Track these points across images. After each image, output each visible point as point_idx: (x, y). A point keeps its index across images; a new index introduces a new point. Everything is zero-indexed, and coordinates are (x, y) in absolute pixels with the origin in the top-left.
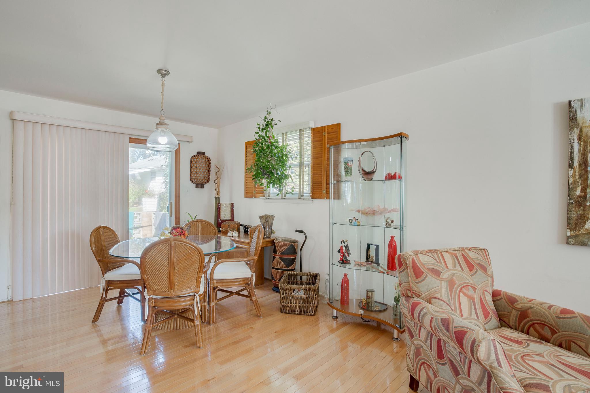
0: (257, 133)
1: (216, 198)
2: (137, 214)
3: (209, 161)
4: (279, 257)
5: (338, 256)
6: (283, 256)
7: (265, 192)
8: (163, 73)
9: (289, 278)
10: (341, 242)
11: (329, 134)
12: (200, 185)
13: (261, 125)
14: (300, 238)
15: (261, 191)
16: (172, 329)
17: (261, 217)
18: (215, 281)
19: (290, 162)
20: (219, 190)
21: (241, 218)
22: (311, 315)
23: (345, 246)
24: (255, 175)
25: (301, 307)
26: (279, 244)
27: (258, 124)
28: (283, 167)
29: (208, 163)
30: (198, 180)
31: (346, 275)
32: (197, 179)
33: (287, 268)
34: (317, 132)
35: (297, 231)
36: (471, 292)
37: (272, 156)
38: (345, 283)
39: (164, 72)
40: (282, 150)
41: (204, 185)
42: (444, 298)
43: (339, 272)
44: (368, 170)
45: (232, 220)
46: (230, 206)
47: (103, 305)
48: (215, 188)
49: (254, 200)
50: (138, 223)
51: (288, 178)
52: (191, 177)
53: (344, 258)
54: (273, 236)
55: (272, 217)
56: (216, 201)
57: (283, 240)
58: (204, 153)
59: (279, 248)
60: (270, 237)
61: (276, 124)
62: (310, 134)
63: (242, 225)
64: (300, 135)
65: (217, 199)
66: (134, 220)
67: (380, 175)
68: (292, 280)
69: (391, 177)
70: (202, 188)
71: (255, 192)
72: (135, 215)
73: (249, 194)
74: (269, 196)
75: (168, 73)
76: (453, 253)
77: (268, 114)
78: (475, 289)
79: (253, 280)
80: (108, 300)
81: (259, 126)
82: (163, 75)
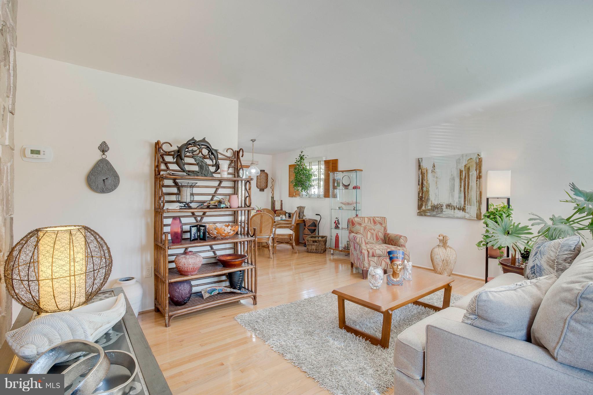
0: (296, 163)
3: (267, 175)
4: (307, 228)
5: (334, 225)
6: (309, 228)
7: (300, 194)
10: (336, 218)
11: (333, 163)
12: (262, 190)
13: (298, 159)
14: (318, 218)
15: (298, 193)
17: (298, 208)
19: (313, 178)
20: (273, 193)
21: (286, 209)
22: (321, 253)
23: (337, 220)
24: (295, 185)
25: (316, 249)
26: (307, 221)
27: (296, 159)
28: (309, 180)
29: (267, 177)
31: (337, 234)
32: (261, 186)
33: (311, 234)
34: (327, 162)
35: (316, 215)
36: (373, 231)
37: (303, 175)
38: (337, 238)
40: (309, 172)
41: (265, 190)
42: (362, 232)
43: (335, 232)
44: (346, 184)
45: (281, 209)
46: (280, 202)
48: (271, 191)
49: (294, 198)
51: (312, 187)
52: (257, 185)
54: (304, 218)
55: (304, 208)
56: (272, 199)
57: (309, 219)
58: (264, 171)
59: (307, 223)
60: (302, 218)
61: (306, 158)
62: (323, 164)
63: (287, 213)
64: (319, 164)
65: (272, 198)
67: (351, 187)
69: (355, 188)
71: (294, 194)
73: (291, 195)
74: (302, 196)
76: (369, 219)
77: (302, 153)
78: (374, 230)
79: (293, 236)
82: (253, 142)
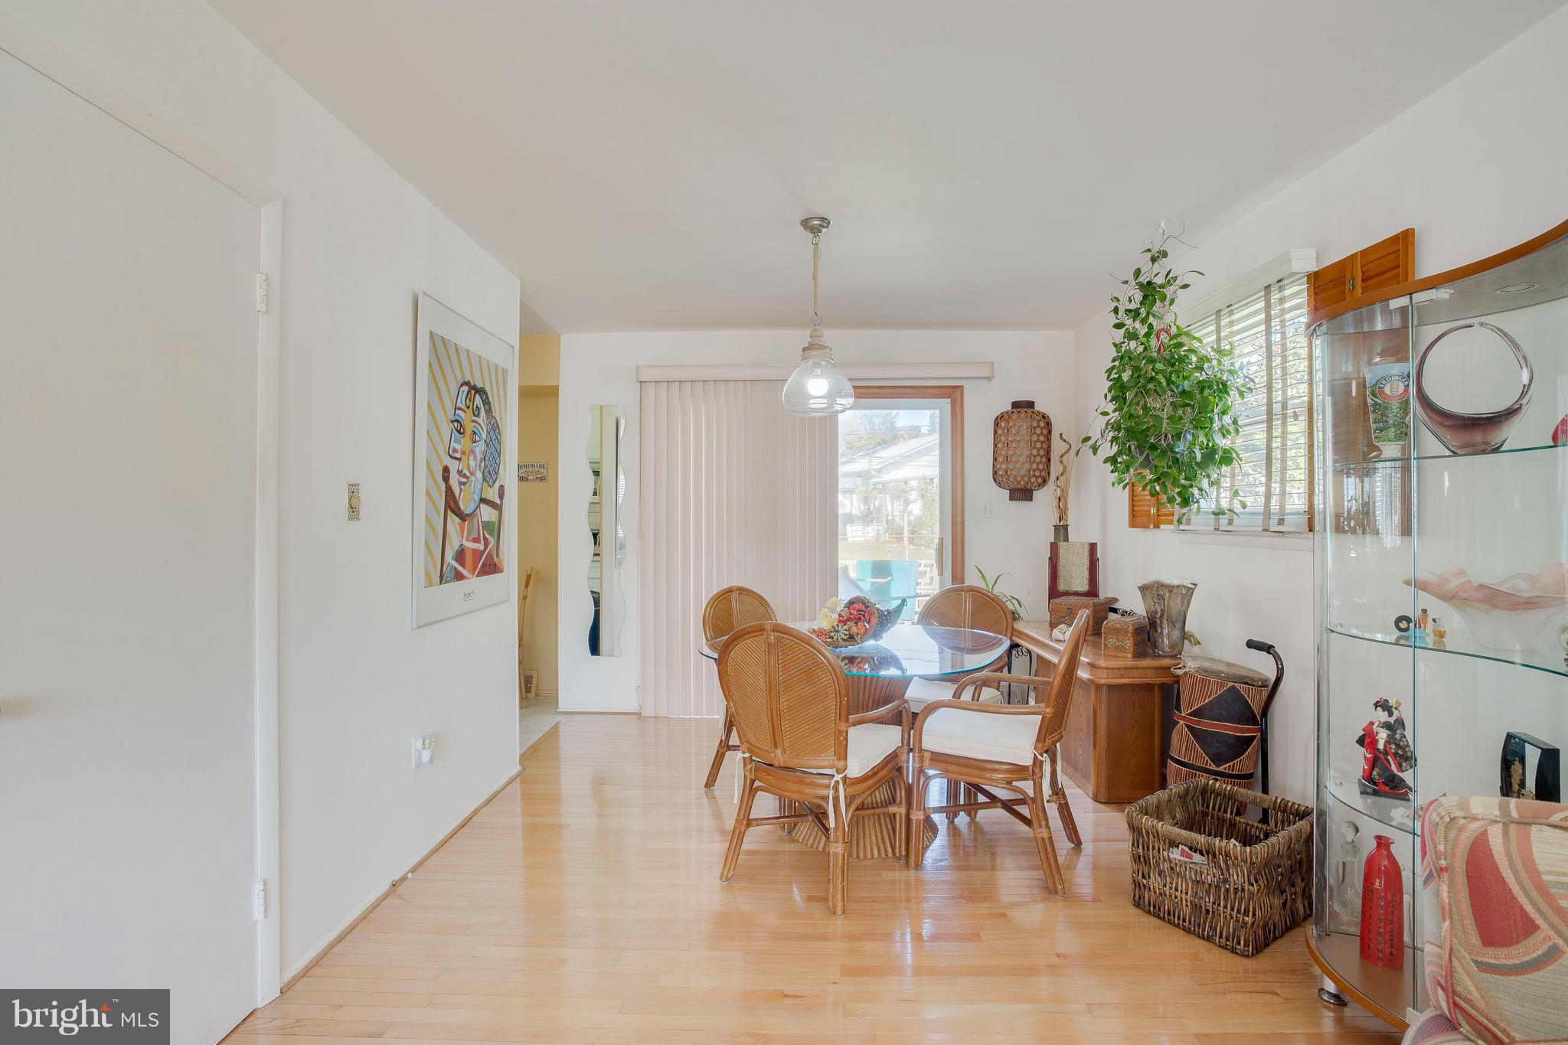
0: (1119, 326)
1: (1056, 527)
2: (925, 566)
3: (1048, 423)
4: (1187, 726)
6: (1199, 723)
8: (815, 225)
9: (1203, 801)
10: (1376, 705)
11: (1369, 283)
12: (1022, 494)
16: (820, 849)
17: (1143, 589)
18: (927, 755)
20: (1065, 507)
22: (1233, 951)
23: (1387, 726)
26: (1188, 680)
29: (1045, 432)
30: (1012, 479)
31: (1385, 842)
32: (1009, 476)
33: (1214, 767)
35: (1249, 644)
39: (816, 222)
41: (1034, 493)
44: (1474, 407)
45: (1093, 592)
46: (1086, 552)
47: (723, 755)
48: (1057, 501)
49: (1152, 535)
50: (929, 587)
51: (1224, 463)
52: (995, 473)
53: (1375, 773)
56: (1056, 537)
57: (1199, 668)
58: (1030, 405)
59: (1188, 693)
60: (1175, 652)
61: (1185, 286)
62: (1303, 299)
64: (1268, 307)
65: (1061, 530)
66: (919, 580)
68: (1214, 809)
70: (1025, 500)
71: (1154, 511)
72: (922, 569)
73: (1138, 515)
74: (1188, 522)
75: (825, 222)
77: (1155, 259)
79: (1041, 777)
80: (733, 748)
81: (1115, 304)
82: (815, 231)
